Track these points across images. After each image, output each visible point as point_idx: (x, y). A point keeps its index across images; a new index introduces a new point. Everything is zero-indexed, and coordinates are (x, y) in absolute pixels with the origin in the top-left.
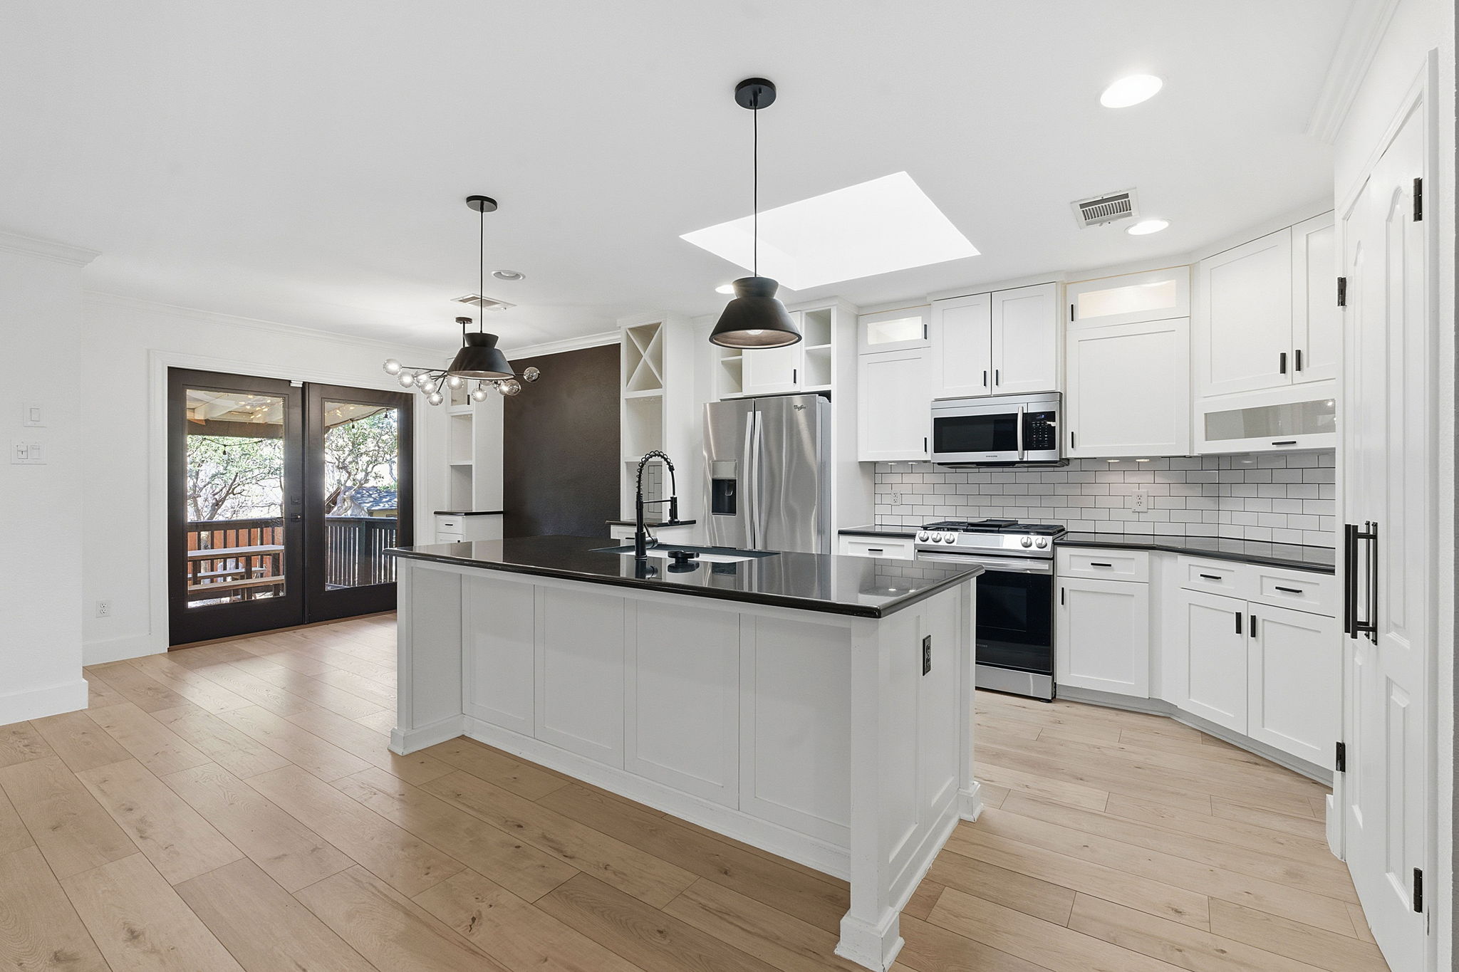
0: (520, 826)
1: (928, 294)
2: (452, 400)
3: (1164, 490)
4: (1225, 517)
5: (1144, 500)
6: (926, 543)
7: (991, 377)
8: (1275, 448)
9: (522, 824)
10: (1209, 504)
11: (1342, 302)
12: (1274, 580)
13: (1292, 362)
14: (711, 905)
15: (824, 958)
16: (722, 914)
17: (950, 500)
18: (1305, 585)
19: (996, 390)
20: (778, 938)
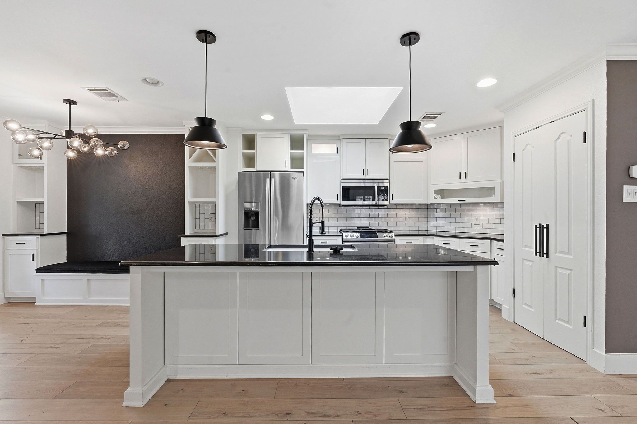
0: (288, 414)
1: (341, 135)
2: (19, 155)
3: (412, 215)
4: (430, 224)
5: (407, 219)
6: (348, 238)
7: (366, 171)
8: (459, 202)
9: (288, 412)
10: (425, 220)
11: (514, 160)
12: (470, 243)
13: (463, 175)
14: (420, 407)
15: (476, 407)
16: (427, 408)
17: (340, 220)
18: (479, 244)
19: (367, 177)
20: (456, 407)
